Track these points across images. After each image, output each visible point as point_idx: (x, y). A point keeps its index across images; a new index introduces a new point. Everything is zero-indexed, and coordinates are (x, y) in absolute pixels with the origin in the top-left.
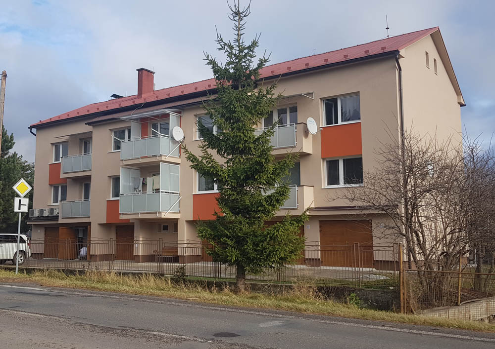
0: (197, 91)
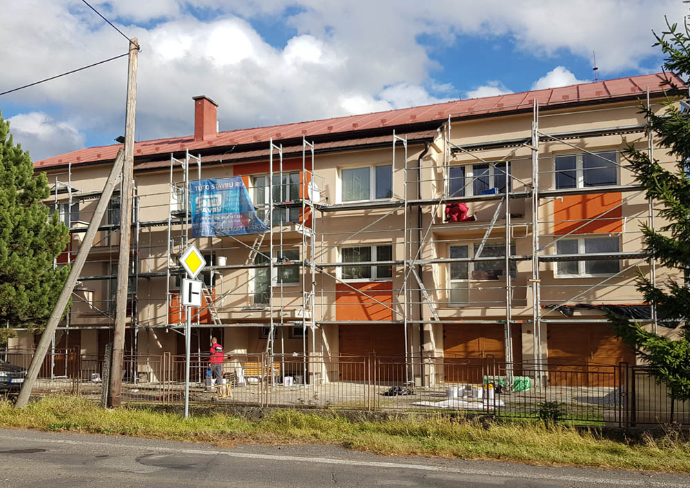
0: (333, 131)
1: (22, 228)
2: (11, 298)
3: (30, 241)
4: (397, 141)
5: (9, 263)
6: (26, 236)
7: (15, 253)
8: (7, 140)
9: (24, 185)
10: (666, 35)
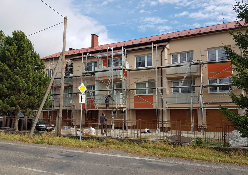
0: (133, 44)
1: (36, 78)
2: (32, 100)
3: (38, 82)
4: (153, 47)
5: (32, 89)
6: (37, 81)
7: (34, 86)
8: (33, 50)
9: (37, 64)
10: (237, 6)
